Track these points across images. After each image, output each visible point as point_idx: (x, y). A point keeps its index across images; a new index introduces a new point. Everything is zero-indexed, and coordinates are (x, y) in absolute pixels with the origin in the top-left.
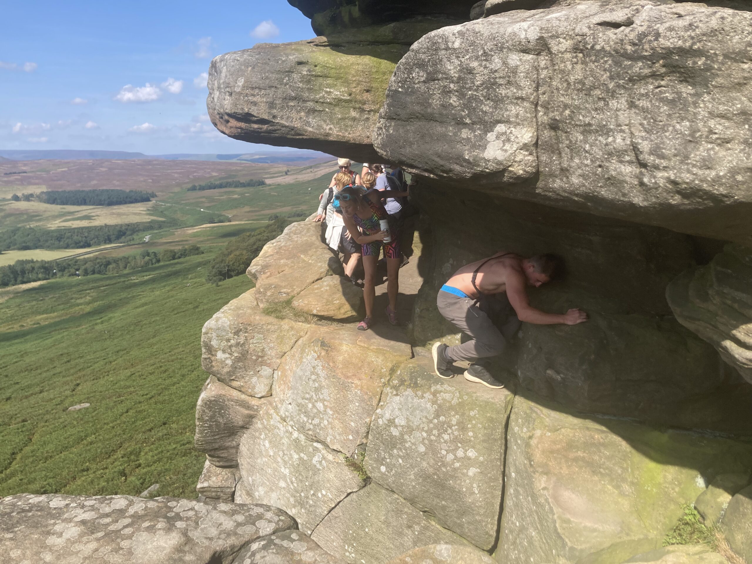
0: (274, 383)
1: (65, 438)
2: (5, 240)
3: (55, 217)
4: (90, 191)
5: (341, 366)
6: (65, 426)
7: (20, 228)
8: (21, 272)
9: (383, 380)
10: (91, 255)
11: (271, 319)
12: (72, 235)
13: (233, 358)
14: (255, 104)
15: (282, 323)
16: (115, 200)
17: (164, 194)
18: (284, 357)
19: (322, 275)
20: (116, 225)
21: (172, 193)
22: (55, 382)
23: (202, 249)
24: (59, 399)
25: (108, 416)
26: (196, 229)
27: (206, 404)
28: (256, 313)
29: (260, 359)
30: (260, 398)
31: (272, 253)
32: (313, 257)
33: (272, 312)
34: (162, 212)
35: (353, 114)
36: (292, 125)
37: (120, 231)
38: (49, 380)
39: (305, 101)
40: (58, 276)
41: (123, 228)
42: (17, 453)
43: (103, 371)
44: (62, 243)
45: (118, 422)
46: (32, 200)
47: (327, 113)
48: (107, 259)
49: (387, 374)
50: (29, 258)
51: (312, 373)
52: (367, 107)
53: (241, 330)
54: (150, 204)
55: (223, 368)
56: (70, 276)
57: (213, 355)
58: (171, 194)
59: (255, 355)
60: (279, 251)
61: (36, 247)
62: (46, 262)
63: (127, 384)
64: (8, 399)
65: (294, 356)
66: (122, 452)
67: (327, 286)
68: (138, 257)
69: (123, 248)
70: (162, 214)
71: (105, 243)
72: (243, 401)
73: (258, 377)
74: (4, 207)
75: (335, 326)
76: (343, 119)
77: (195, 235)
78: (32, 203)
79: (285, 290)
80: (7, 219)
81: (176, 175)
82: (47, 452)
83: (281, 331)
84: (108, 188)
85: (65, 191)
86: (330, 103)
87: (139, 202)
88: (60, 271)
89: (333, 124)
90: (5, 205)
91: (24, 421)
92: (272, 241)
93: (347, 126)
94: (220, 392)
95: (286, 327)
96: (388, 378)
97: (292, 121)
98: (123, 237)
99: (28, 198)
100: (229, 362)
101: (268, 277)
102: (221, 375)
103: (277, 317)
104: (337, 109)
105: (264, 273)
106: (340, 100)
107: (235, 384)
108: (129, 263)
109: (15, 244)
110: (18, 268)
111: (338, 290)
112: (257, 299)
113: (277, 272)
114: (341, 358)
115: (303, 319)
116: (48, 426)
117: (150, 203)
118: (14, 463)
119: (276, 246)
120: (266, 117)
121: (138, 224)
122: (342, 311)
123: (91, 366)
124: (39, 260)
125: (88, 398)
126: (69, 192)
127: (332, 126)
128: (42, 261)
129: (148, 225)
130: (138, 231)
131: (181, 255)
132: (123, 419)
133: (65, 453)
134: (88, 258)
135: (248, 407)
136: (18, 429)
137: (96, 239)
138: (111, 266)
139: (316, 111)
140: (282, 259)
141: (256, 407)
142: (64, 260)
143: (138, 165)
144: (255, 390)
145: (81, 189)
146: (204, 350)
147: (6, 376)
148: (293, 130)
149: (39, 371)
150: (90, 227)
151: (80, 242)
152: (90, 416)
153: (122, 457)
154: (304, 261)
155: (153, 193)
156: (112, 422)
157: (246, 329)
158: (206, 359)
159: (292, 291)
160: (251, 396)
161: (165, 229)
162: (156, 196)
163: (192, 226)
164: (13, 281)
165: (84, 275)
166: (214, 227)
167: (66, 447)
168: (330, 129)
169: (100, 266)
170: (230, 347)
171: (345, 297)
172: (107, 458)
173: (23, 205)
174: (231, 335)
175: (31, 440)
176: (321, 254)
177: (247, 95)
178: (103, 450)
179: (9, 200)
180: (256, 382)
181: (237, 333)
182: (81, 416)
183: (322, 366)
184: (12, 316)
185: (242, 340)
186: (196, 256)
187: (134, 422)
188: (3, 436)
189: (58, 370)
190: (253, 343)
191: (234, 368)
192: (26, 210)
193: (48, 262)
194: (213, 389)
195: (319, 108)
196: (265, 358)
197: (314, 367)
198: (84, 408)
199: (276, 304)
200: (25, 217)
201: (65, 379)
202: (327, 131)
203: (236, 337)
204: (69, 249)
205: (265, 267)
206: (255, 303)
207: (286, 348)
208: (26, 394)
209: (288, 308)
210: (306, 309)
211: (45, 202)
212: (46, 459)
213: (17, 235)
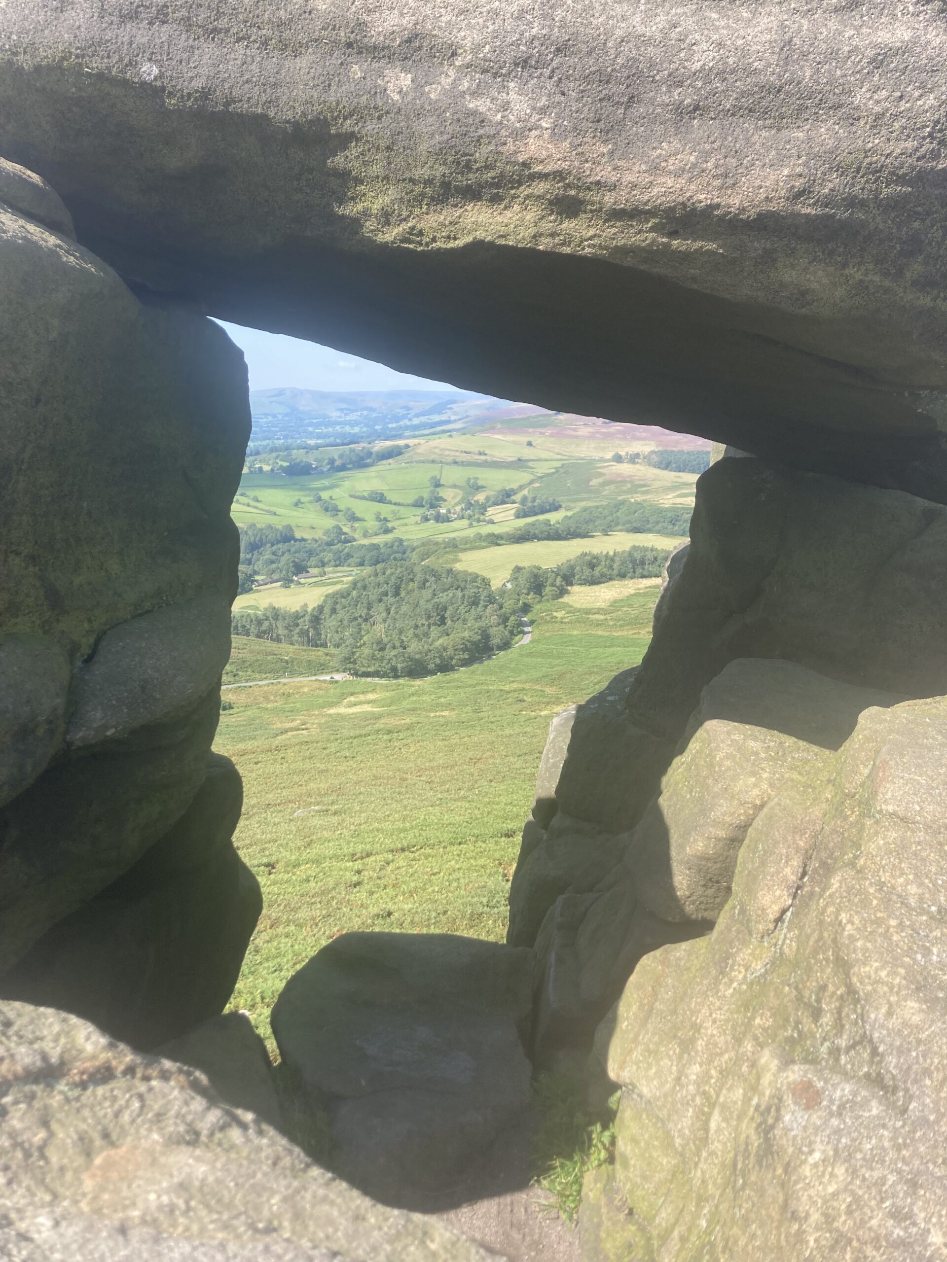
2: (605, 517)
3: (667, 489)
7: (623, 501)
8: (640, 561)
44: (676, 528)
46: (638, 463)
74: (603, 471)
78: (638, 466)
80: (607, 488)
90: (605, 467)
99: (634, 459)
109: (621, 524)
110: (636, 557)
126: (688, 453)
164: (631, 574)
173: (625, 469)
179: (610, 461)
192: (630, 476)
200: (629, 486)
211: (655, 467)
213: (620, 511)
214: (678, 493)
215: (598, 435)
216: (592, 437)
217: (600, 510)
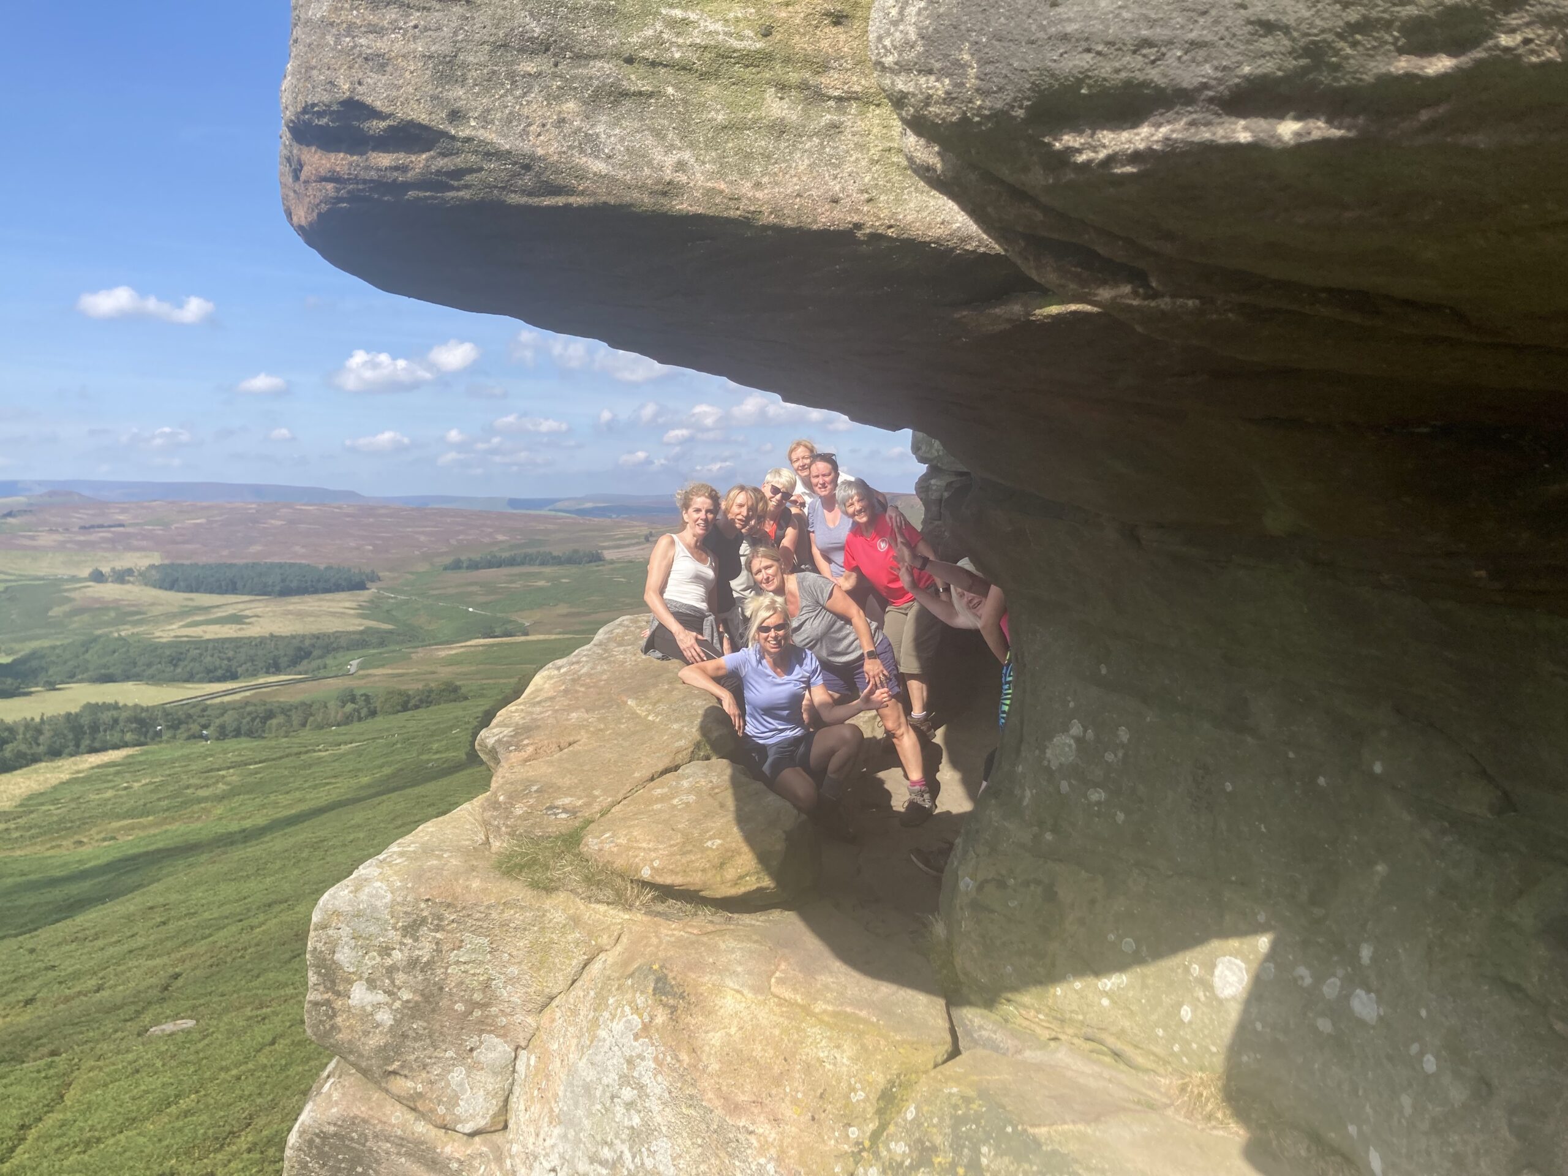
0: (517, 1090)
1: (134, 1099)
2: (65, 662)
3: (171, 617)
4: (246, 566)
5: (715, 1066)
6: (137, 1071)
7: (100, 636)
8: (90, 727)
9: (853, 1132)
10: (237, 697)
11: (517, 890)
12: (201, 655)
13: (397, 1004)
14: (380, 62)
15: (548, 903)
16: (294, 585)
17: (396, 575)
18: (548, 1011)
19: (679, 759)
20: (293, 637)
21: (412, 573)
22: (129, 970)
23: (463, 690)
24: (133, 1008)
25: (231, 1052)
26: (455, 650)
27: (311, 1142)
28: (473, 868)
29: (477, 1013)
30: (472, 1135)
31: (552, 693)
32: (661, 707)
33: (522, 867)
34: (388, 611)
35: (777, 107)
36: (525, 147)
37: (300, 649)
38: (118, 964)
39: (581, 57)
40: (164, 738)
41: (307, 643)
42: (29, 1127)
43: (231, 948)
44: (179, 670)
45: (250, 1066)
46: (129, 582)
47: (671, 102)
48: (268, 707)
49: (870, 1111)
50: (110, 700)
51: (625, 1080)
52: (832, 82)
53: (424, 921)
54: (364, 596)
55: (366, 1033)
56: (188, 738)
57: (338, 994)
58: (409, 576)
59: (462, 999)
60: (570, 689)
61: (127, 678)
62: (143, 709)
63: (282, 978)
64: (29, 1002)
65: (575, 1012)
66: (250, 1139)
67: (689, 792)
68: (332, 705)
69: (302, 685)
70: (388, 617)
71: (268, 672)
72: (418, 1143)
73: (470, 1069)
74: (72, 595)
75: (705, 919)
76: (732, 128)
77: (451, 661)
78: (128, 587)
79: (567, 800)
80: (76, 619)
81: (422, 538)
82: (92, 1128)
83: (542, 929)
84: (283, 561)
85: (197, 564)
86: (685, 67)
87: (343, 590)
88: (168, 727)
89: (692, 145)
90: (75, 589)
91: (54, 1053)
92: (559, 662)
93: (749, 156)
94: (355, 1111)
95: (558, 917)
96: (872, 1126)
97: (525, 132)
98: (305, 662)
99: (121, 577)
100: (385, 1017)
101: (526, 760)
102: (361, 1056)
103: (534, 885)
104: (711, 90)
105: (519, 748)
106: (725, 55)
107: (403, 1085)
108: (311, 715)
109: (87, 670)
110: (85, 721)
111: (722, 806)
112: (486, 824)
113: (554, 747)
114: (716, 1038)
115: (609, 892)
116: (101, 1069)
117: (366, 592)
118: (20, 1149)
119: (565, 674)
120: (420, 114)
121: (337, 635)
122: (730, 873)
123: (210, 935)
124: (130, 704)
125: (194, 1008)
126: (204, 567)
127: (687, 155)
128: (136, 706)
129: (358, 637)
130: (336, 649)
131: (421, 701)
132: (262, 1059)
133: (130, 1133)
134: (229, 703)
135: (434, 1162)
136: (39, 1071)
137: (249, 664)
138: (274, 722)
139: (625, 94)
140: (576, 708)
141: (455, 1166)
142: (182, 705)
143: (348, 515)
144: (458, 1111)
145: (229, 561)
146: (312, 978)
147: (32, 951)
148: (527, 168)
149: (100, 943)
150: (241, 639)
151: (216, 669)
152: (192, 1049)
153: (249, 1151)
154: (634, 715)
155: (373, 572)
156: (237, 1065)
157: (440, 918)
158: (316, 1004)
159: (588, 805)
160: (444, 1127)
161: (392, 648)
162: (379, 579)
163: (448, 642)
164: (71, 748)
165: (218, 739)
166: (493, 645)
167: (134, 1119)
168: (681, 166)
169: (253, 720)
170: (391, 970)
171: (742, 829)
172: (216, 1151)
173: (109, 591)
174: (394, 935)
175: (62, 1097)
176: (684, 699)
177: (350, 30)
178: (211, 1132)
179: (85, 580)
180: (461, 1085)
181: (412, 929)
182: (173, 1049)
183: (656, 1059)
184: (61, 821)
185: (425, 952)
186: (451, 705)
187: (284, 1068)
188: (5, 1086)
189: (140, 941)
190: (457, 963)
191: (400, 1037)
192: (116, 601)
193: (147, 709)
194: (336, 1096)
195: (636, 80)
196: (494, 1010)
197: (630, 1062)
198: (183, 1031)
199: (535, 841)
200: (112, 614)
201: (151, 963)
202: (668, 175)
203: (408, 941)
204: (193, 682)
205: (524, 731)
206: (481, 837)
207: (556, 982)
208: (67, 991)
209: (569, 857)
210: (619, 863)
211: (154, 587)
212: (88, 1144)
213: (90, 652)
214: (189, 620)
215: (68, 545)
216: (61, 547)
217: (57, 651)
